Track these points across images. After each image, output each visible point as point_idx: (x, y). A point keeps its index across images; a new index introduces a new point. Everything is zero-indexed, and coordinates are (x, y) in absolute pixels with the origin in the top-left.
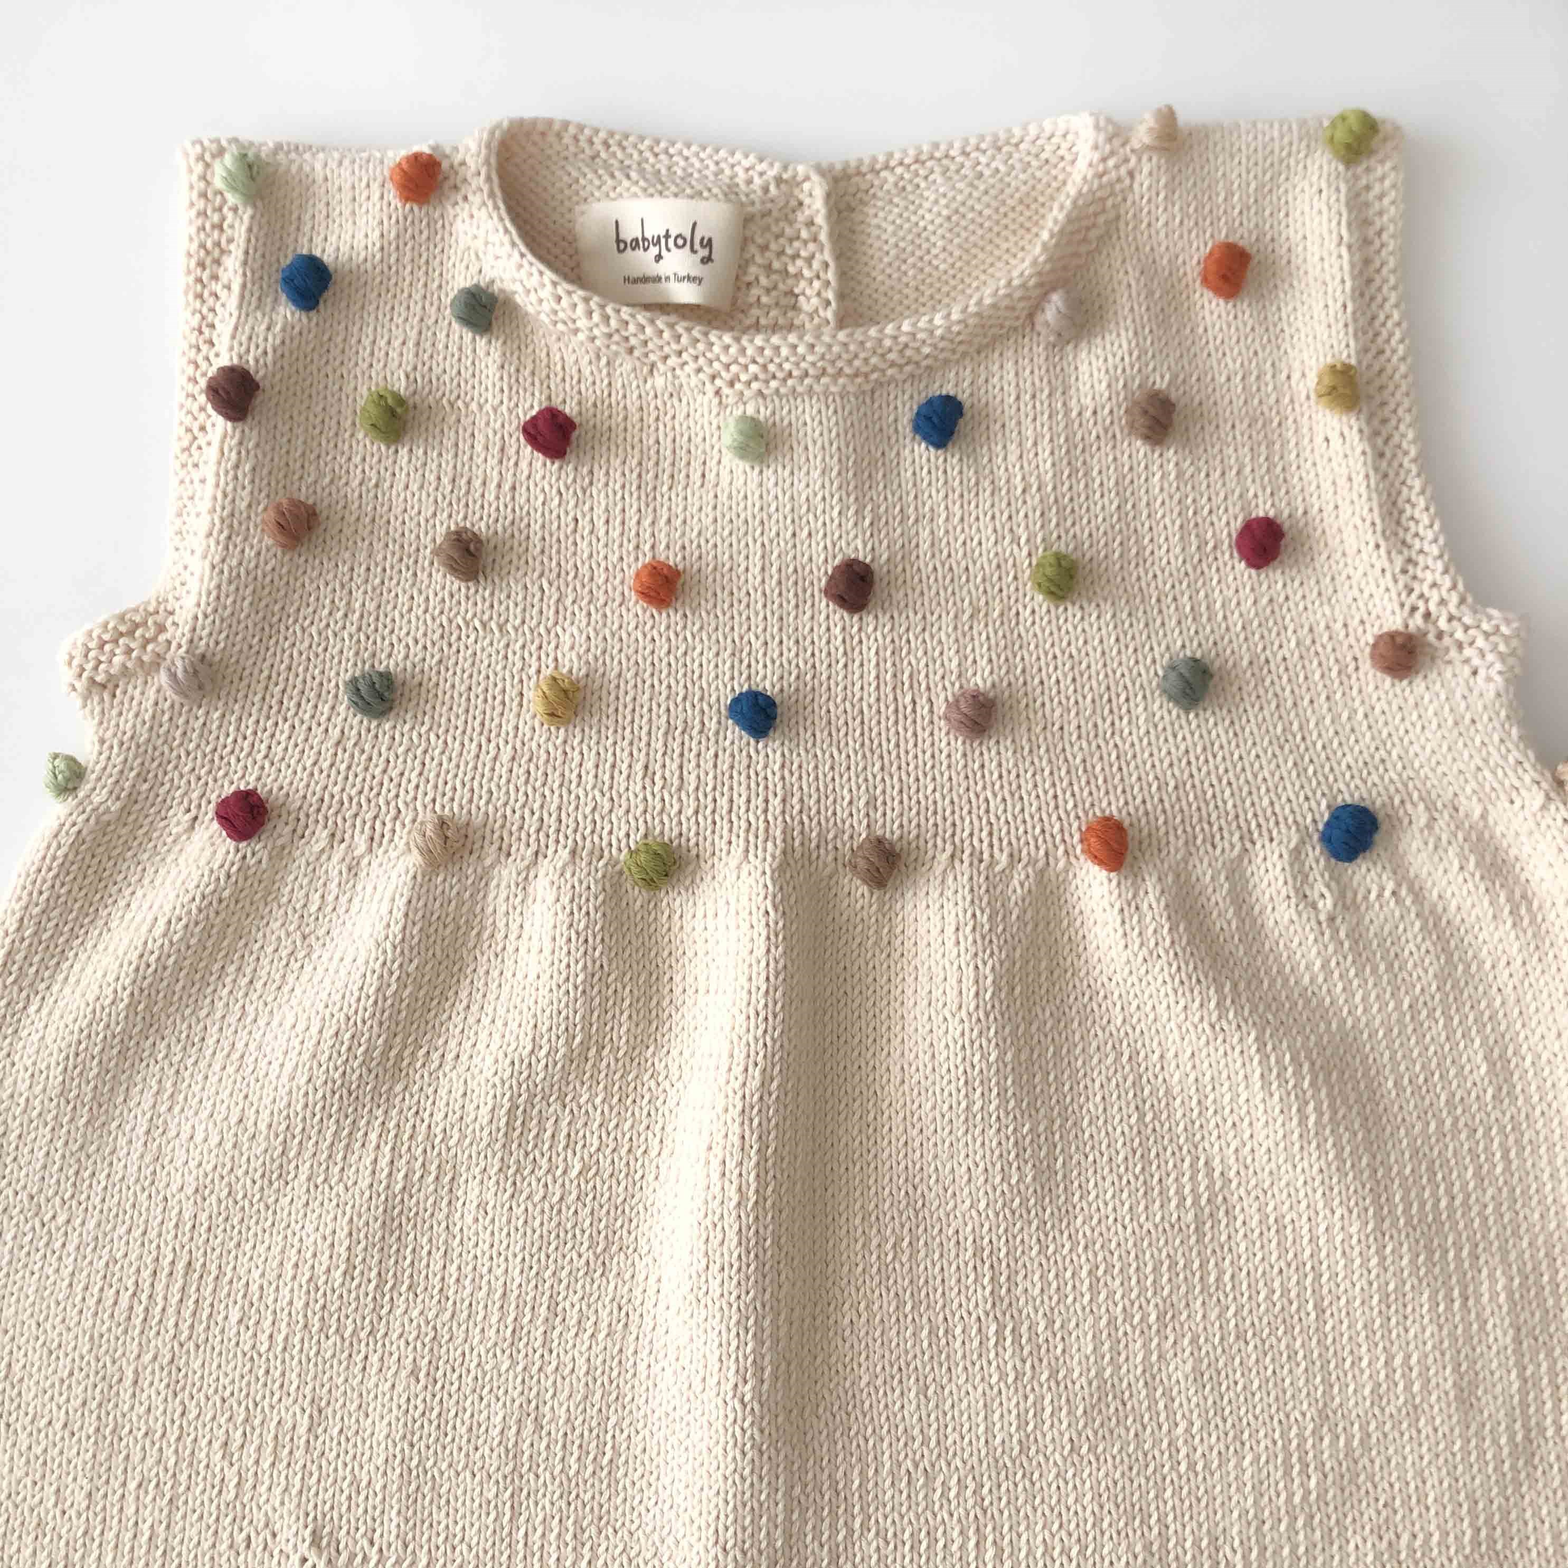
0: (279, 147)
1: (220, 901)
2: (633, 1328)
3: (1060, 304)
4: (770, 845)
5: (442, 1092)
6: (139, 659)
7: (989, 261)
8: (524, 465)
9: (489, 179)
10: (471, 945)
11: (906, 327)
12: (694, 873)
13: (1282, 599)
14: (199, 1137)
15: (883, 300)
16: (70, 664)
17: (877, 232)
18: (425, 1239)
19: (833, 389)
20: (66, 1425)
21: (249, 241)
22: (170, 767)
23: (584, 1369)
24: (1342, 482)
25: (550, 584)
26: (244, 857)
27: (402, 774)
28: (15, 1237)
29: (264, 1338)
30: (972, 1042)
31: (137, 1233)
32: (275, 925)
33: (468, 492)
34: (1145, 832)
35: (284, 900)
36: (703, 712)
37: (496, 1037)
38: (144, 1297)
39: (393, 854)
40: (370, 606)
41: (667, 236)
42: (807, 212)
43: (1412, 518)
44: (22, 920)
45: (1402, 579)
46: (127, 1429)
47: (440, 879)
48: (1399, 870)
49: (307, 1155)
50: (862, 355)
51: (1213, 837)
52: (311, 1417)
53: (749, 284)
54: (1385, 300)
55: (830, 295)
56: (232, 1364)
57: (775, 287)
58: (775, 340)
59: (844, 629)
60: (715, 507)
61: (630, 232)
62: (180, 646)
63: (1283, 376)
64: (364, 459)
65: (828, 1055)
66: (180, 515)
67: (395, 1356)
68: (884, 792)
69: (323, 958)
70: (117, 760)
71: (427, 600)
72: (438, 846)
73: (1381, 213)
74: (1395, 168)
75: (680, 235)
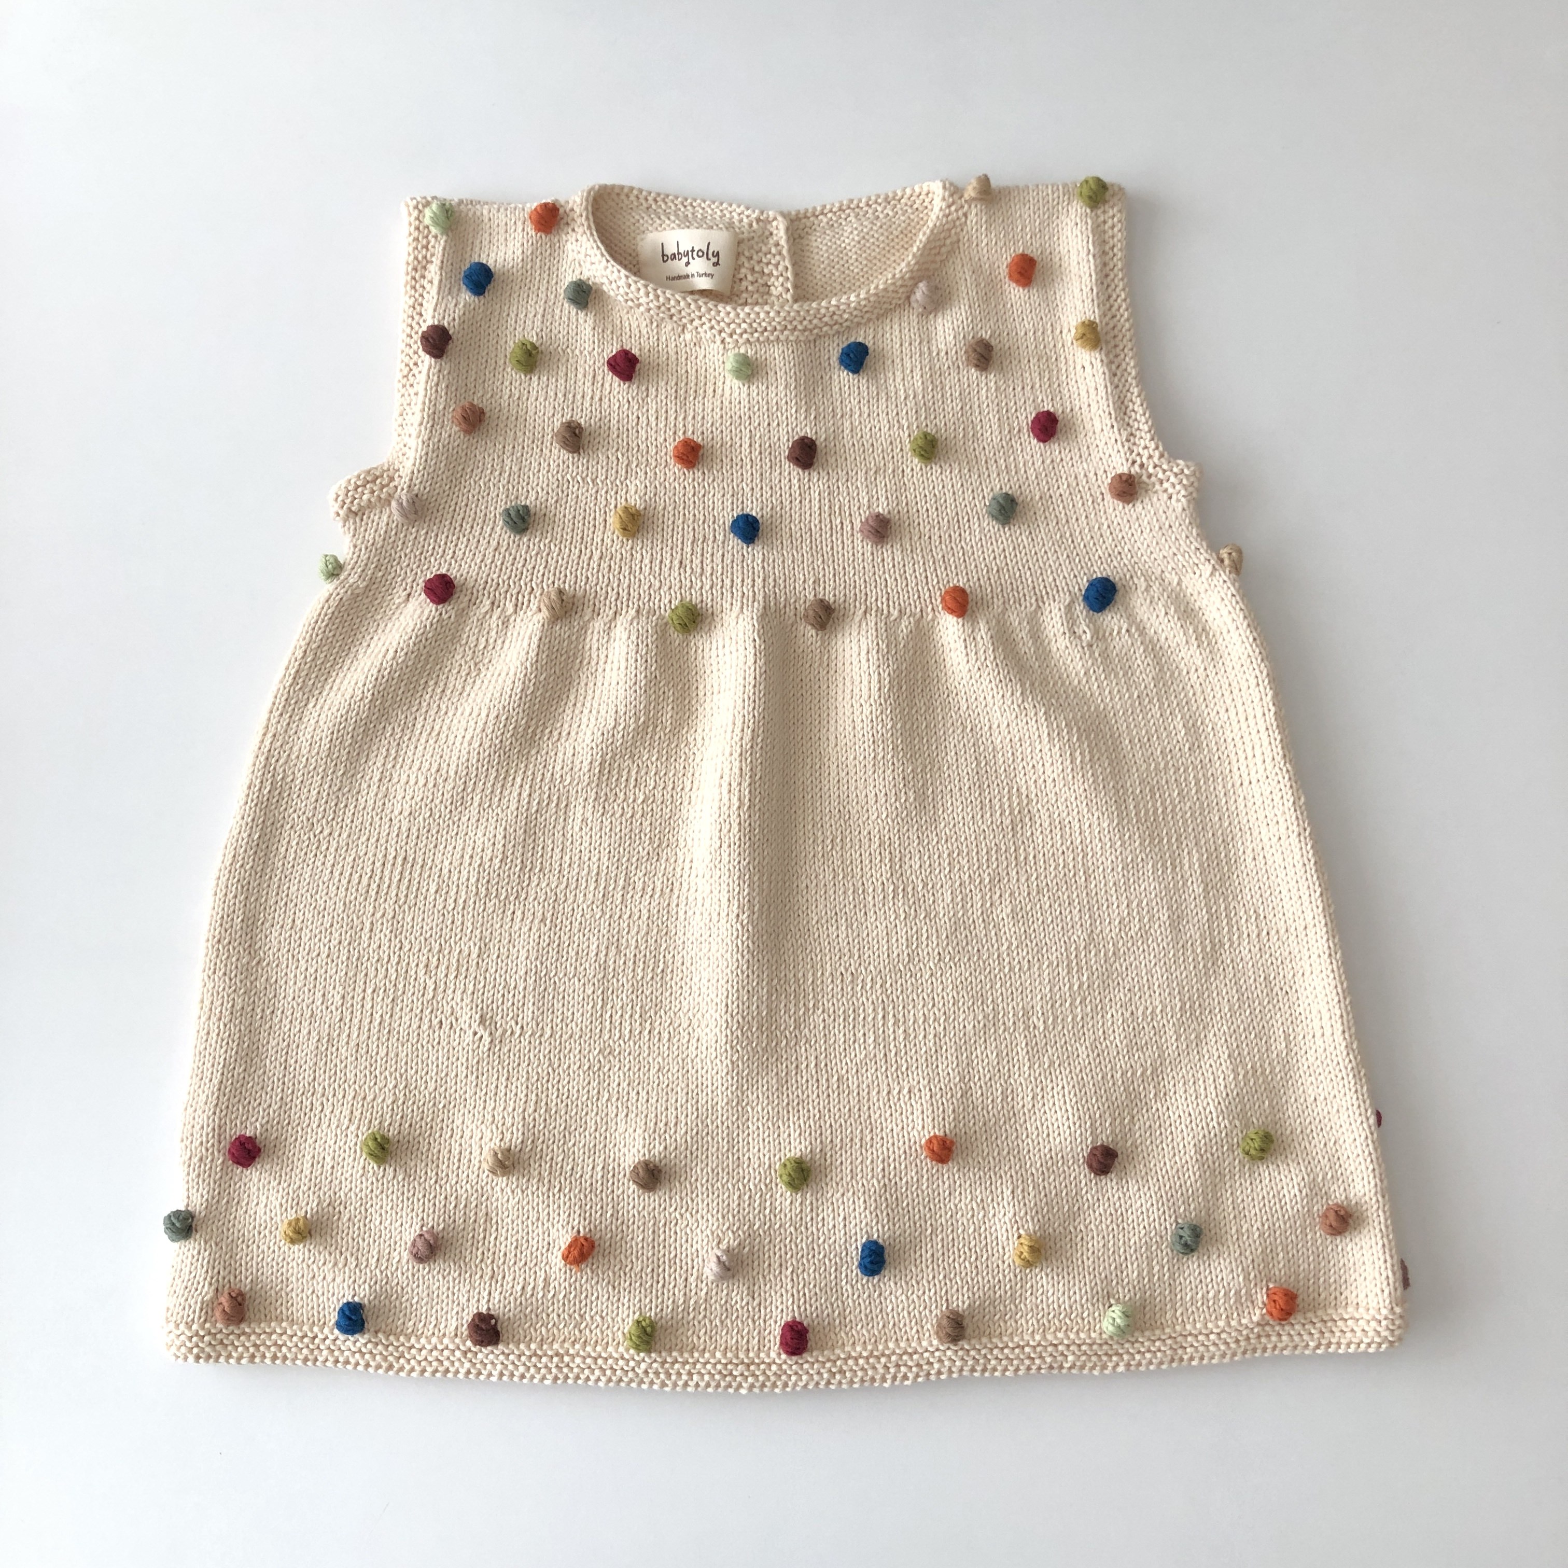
0: (461, 202)
1: (426, 640)
2: (676, 891)
3: (924, 289)
5: (560, 755)
6: (379, 497)
7: (883, 267)
8: (607, 385)
9: (587, 218)
10: (576, 668)
11: (834, 302)
12: (710, 623)
13: (1058, 460)
14: (412, 782)
15: (821, 290)
16: (336, 500)
17: (816, 251)
18: (550, 841)
19: (791, 338)
20: (328, 956)
21: (444, 255)
22: (395, 563)
23: (647, 916)
24: (1092, 391)
25: (623, 455)
26: (441, 614)
27: (534, 568)
28: (298, 844)
29: (451, 901)
30: (877, 718)
31: (373, 840)
32: (458, 657)
33: (573, 402)
34: (980, 596)
35: (464, 642)
36: (715, 530)
37: (593, 720)
38: (377, 879)
39: (529, 613)
40: (515, 469)
41: (693, 251)
42: (775, 238)
43: (1133, 410)
44: (305, 652)
45: (1126, 444)
46: (366, 958)
47: (558, 628)
48: (1131, 617)
49: (478, 790)
50: (808, 318)
51: (1020, 600)
52: (480, 948)
53: (741, 280)
54: (1116, 287)
55: (789, 285)
56: (431, 918)
57: (756, 281)
58: (757, 309)
59: (799, 480)
60: (721, 409)
61: (671, 249)
62: (403, 489)
63: (1058, 331)
64: (511, 383)
65: (791, 731)
66: (402, 415)
67: (532, 911)
68: (824, 575)
69: (487, 675)
70: (364, 557)
71: (549, 465)
72: (557, 606)
73: (1113, 237)
74: (1120, 211)
75: (700, 250)
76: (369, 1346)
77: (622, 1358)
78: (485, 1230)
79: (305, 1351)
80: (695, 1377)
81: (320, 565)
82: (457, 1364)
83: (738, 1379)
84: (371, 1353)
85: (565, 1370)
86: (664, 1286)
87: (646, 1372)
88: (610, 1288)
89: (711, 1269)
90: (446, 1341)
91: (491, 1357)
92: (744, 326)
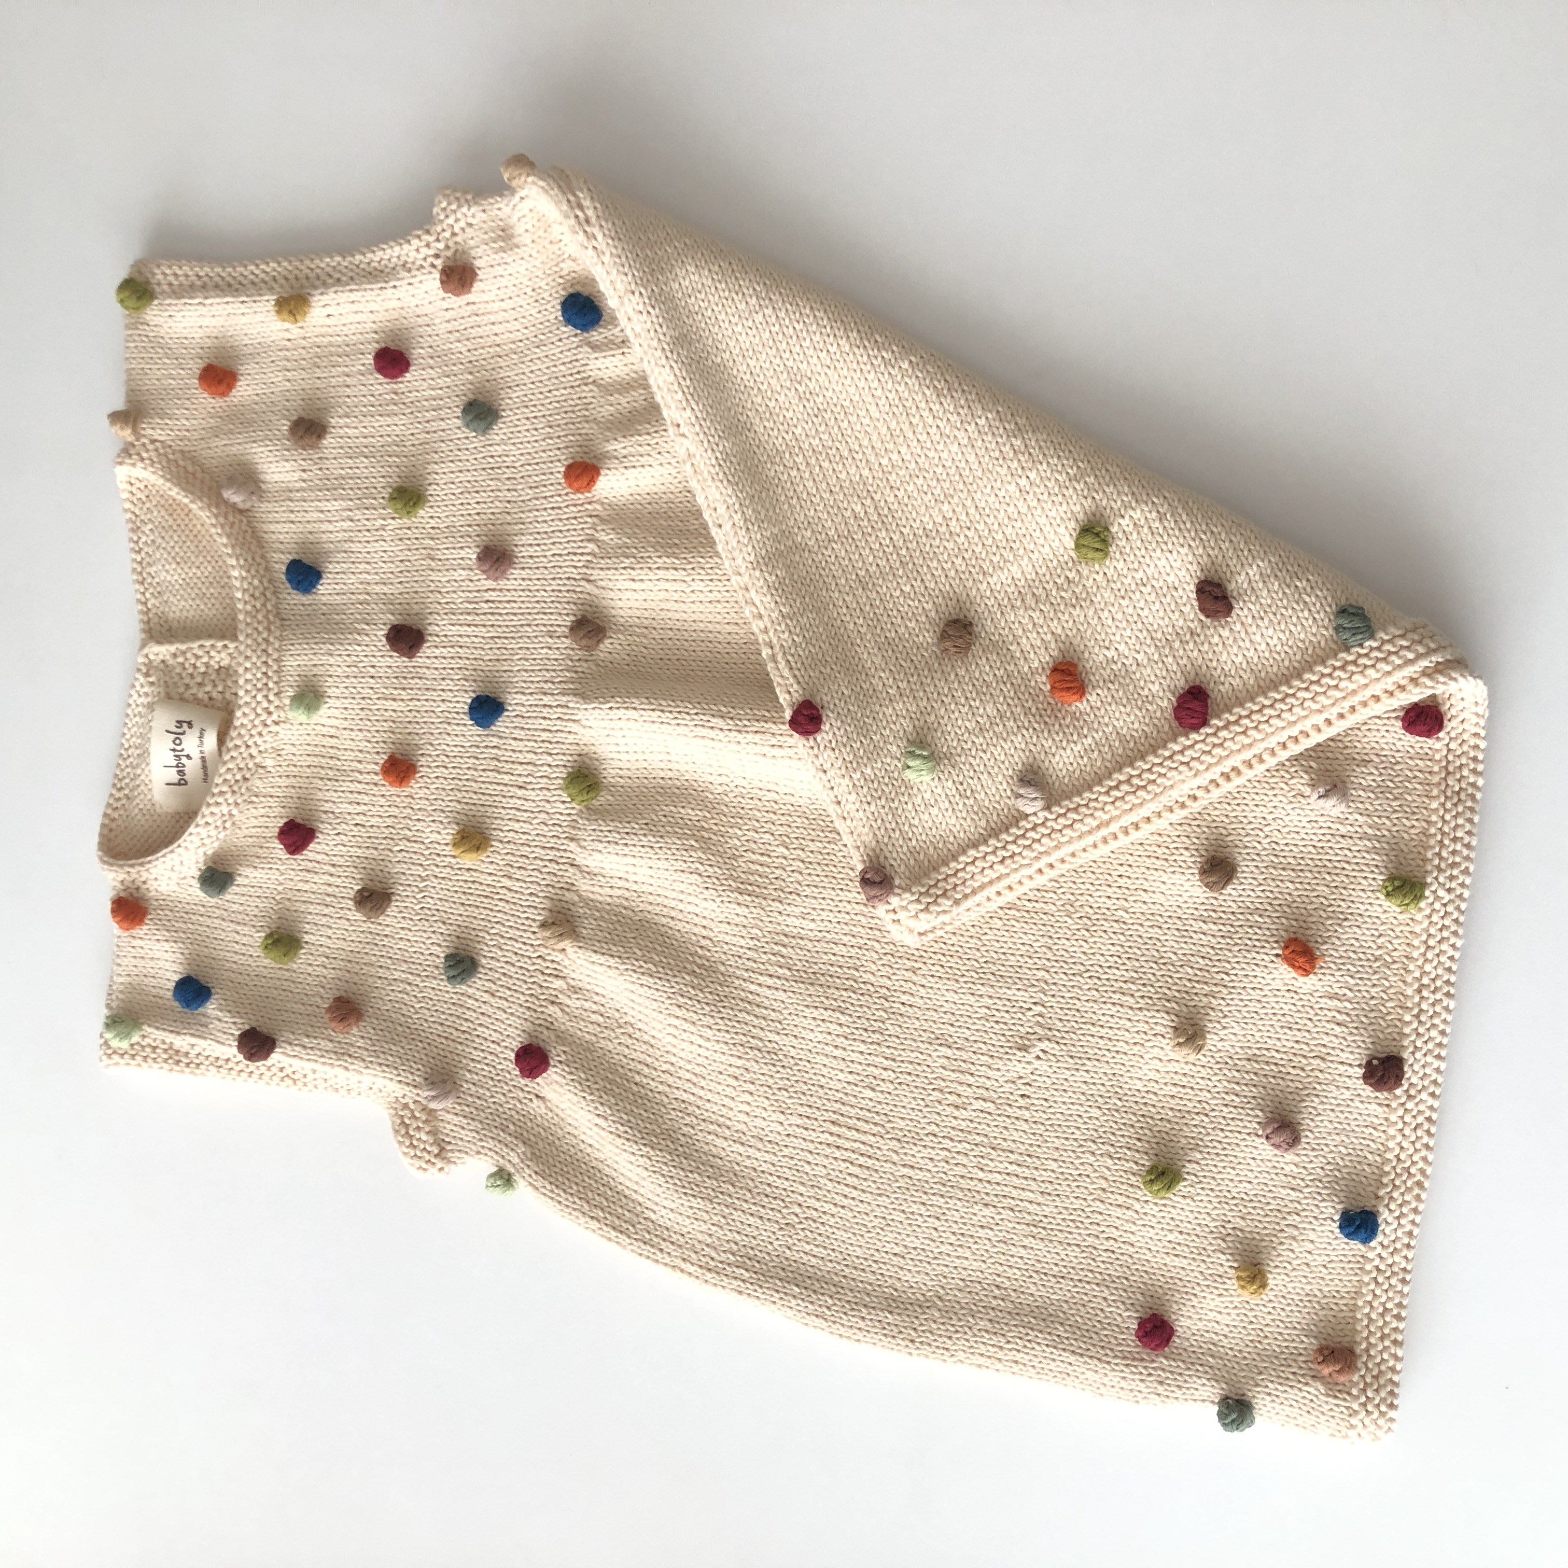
0: (108, 1006)
1: (588, 1080)
3: (230, 492)
5: (728, 939)
6: (424, 1122)
7: (208, 538)
8: (319, 857)
9: (132, 866)
10: (631, 914)
11: (239, 595)
12: (591, 759)
13: (430, 350)
14: (747, 1108)
15: (225, 610)
16: (425, 1170)
17: (185, 613)
18: (825, 957)
19: (277, 646)
20: (938, 1218)
21: (164, 1030)
22: (501, 1109)
24: (355, 307)
25: (397, 845)
26: (560, 1062)
27: (516, 954)
28: (808, 1243)
29: (885, 1075)
30: (708, 574)
31: (810, 1158)
32: (611, 1047)
33: (335, 896)
34: (578, 449)
35: (594, 1039)
36: (487, 747)
37: (691, 899)
38: (854, 1156)
39: (567, 962)
40: (405, 967)
41: (174, 750)
42: (168, 657)
43: (379, 262)
44: (592, 1218)
45: (414, 272)
46: (943, 1176)
47: (584, 931)
49: (761, 1034)
50: (256, 625)
51: (584, 404)
52: (941, 1045)
53: (210, 699)
54: (242, 275)
55: (220, 644)
56: (903, 1098)
57: (213, 681)
58: (242, 682)
59: (436, 647)
60: (352, 730)
61: (173, 776)
62: (418, 1095)
63: (288, 343)
64: (310, 965)
65: (718, 675)
66: (337, 1090)
67: (903, 983)
68: (544, 625)
69: (632, 1015)
70: (491, 1143)
71: (402, 928)
72: (560, 930)
73: (187, 276)
74: (158, 266)
75: (174, 742)
76: (1392, 1207)
77: (1430, 916)
78: (1267, 1063)
79: (1393, 1281)
80: (1460, 834)
81: (496, 1193)
82: (1422, 1107)
83: (1464, 785)
84: (1401, 1206)
85: (1439, 983)
86: (1348, 862)
87: (1449, 890)
88: (1345, 924)
89: (1333, 807)
90: (1393, 1118)
91: (1416, 1067)
92: (259, 698)
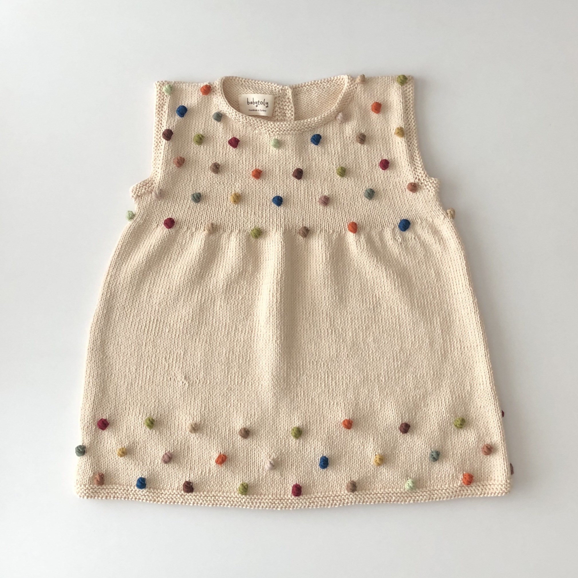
0: (175, 82)
1: (165, 241)
2: (253, 332)
3: (341, 116)
4: (282, 228)
5: (212, 282)
6: (148, 190)
8: (228, 149)
9: (221, 90)
10: (217, 251)
11: (309, 120)
12: (265, 235)
13: (389, 176)
14: (160, 292)
15: (304, 114)
16: (133, 191)
17: (302, 100)
18: (208, 313)
19: (294, 133)
20: (131, 355)
21: (169, 102)
22: (153, 214)
23: (243, 340)
24: (401, 152)
25: (234, 174)
26: (170, 232)
27: (202, 215)
28: (119, 315)
29: (174, 335)
30: (325, 269)
31: (146, 313)
32: (175, 247)
33: (216, 155)
34: (361, 225)
35: (177, 242)
36: (266, 201)
37: (223, 270)
38: (147, 327)
39: (201, 232)
40: (195, 179)
41: (259, 102)
42: (288, 96)
43: (416, 159)
44: (122, 246)
45: (414, 172)
46: (144, 355)
47: (211, 237)
48: (415, 233)
49: (183, 295)
50: (300, 126)
51: (376, 226)
52: (184, 352)
53: (276, 111)
54: (410, 113)
55: (293, 113)
56: (167, 341)
57: (281, 112)
58: (282, 123)
59: (297, 183)
60: (269, 158)
61: (250, 100)
62: (156, 188)
63: (389, 129)
64: (194, 148)
65: (294, 274)
66: (155, 160)
67: (202, 339)
68: (306, 218)
69: (186, 253)
70: (142, 212)
71: (207, 178)
72: (211, 230)
73: (409, 95)
74: (412, 86)
75: (261, 102)
76: (147, 493)
77: (236, 497)
78: (188, 452)
79: (125, 495)
80: (262, 504)
81: (127, 215)
82: (178, 499)
83: (277, 505)
84: (148, 495)
85: (216, 502)
86: (250, 472)
87: (245, 502)
88: (232, 473)
89: (267, 466)
90: (174, 491)
91: (190, 497)
92: (277, 129)
